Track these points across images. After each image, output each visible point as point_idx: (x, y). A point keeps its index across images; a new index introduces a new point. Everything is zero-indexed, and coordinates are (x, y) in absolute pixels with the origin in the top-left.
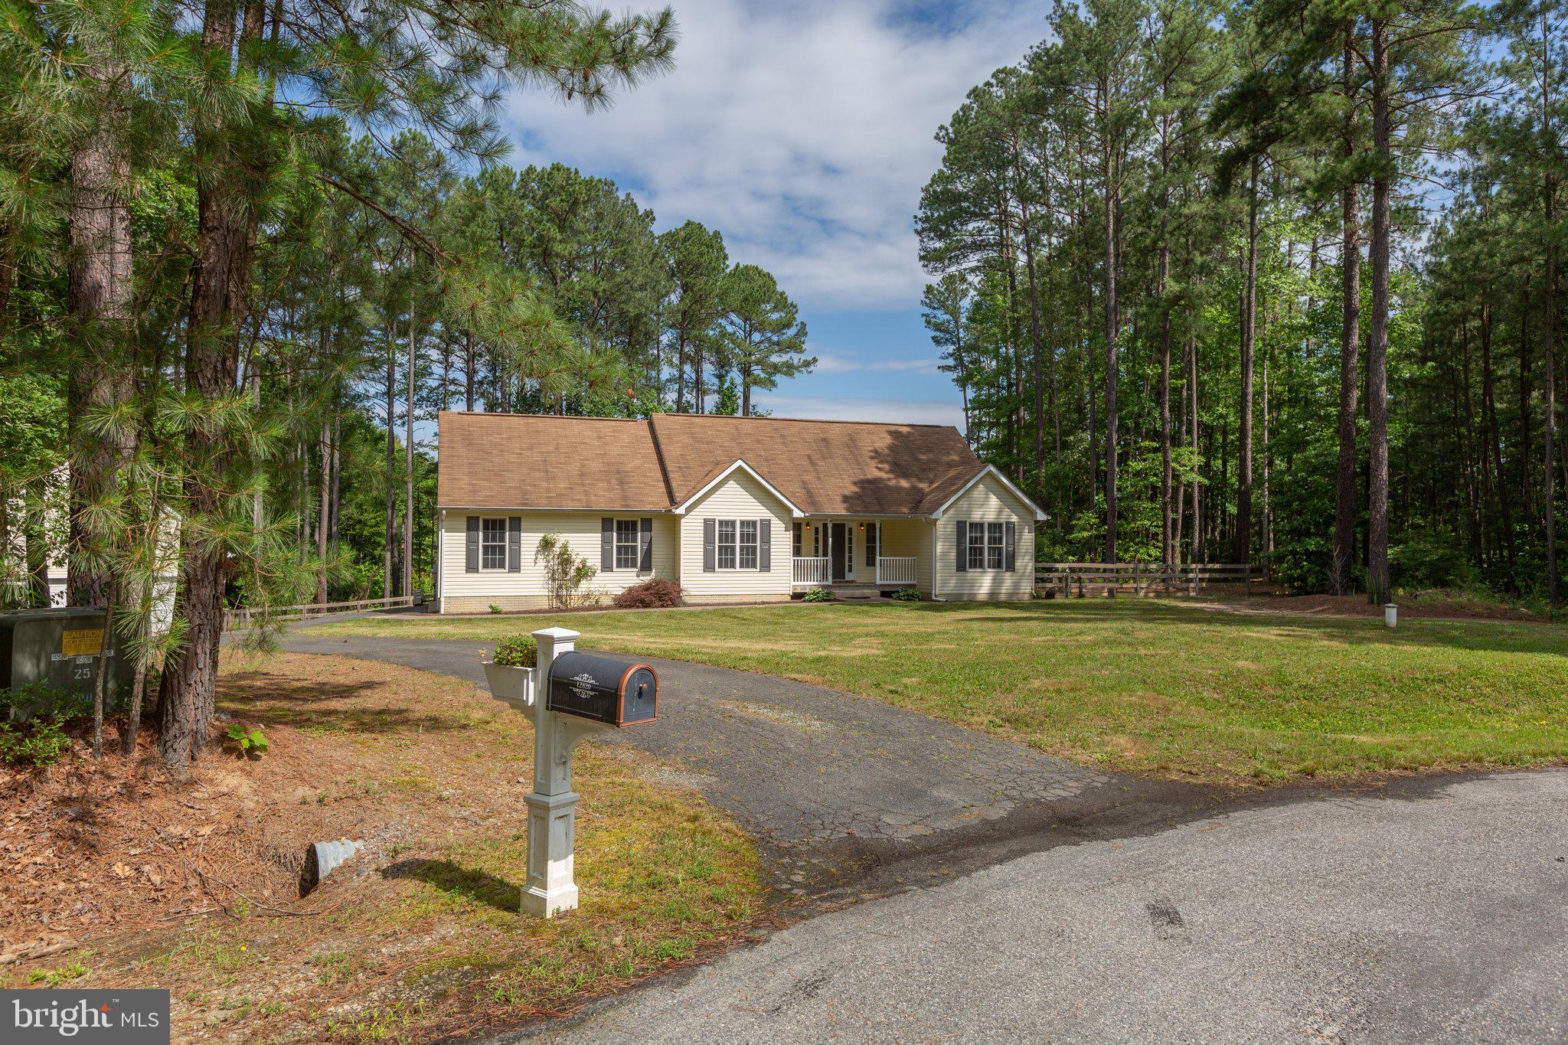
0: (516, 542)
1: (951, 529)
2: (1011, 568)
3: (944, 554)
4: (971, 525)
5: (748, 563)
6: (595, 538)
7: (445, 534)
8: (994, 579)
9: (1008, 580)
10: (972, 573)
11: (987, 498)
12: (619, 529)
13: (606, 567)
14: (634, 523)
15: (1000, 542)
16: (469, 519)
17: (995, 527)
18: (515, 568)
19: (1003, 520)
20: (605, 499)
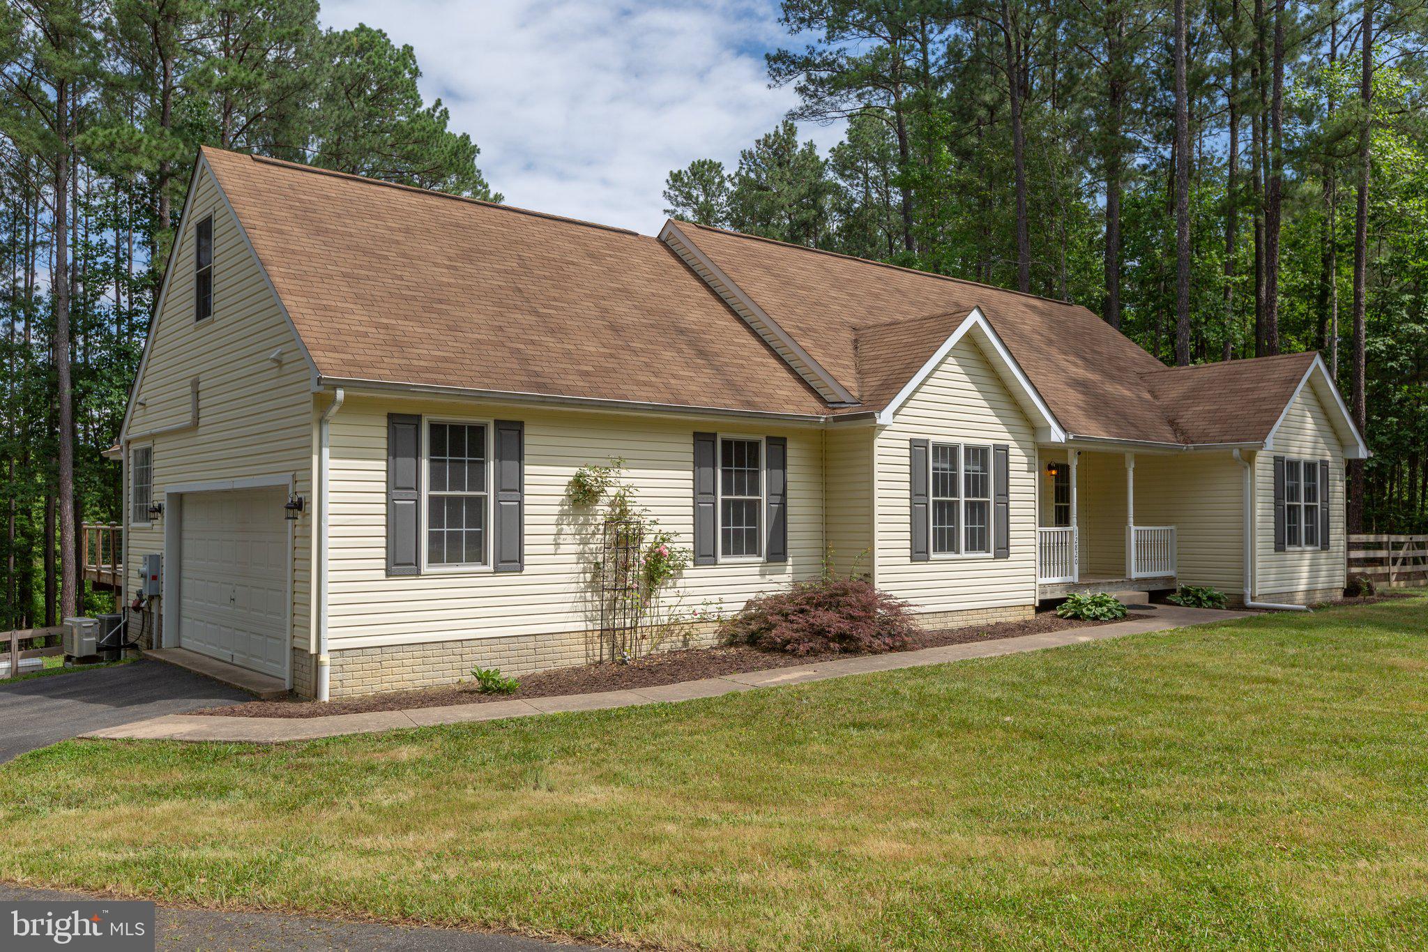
0: (514, 488)
1: (1270, 473)
2: (1326, 543)
3: (1263, 519)
4: (1288, 465)
5: (977, 541)
6: (683, 483)
7: (329, 463)
8: (1311, 565)
9: (1323, 566)
10: (1291, 555)
11: (1303, 417)
12: (725, 458)
13: (704, 556)
14: (756, 446)
15: (1315, 497)
16: (395, 420)
17: (1310, 470)
18: (512, 561)
19: (1318, 458)
20: (698, 385)
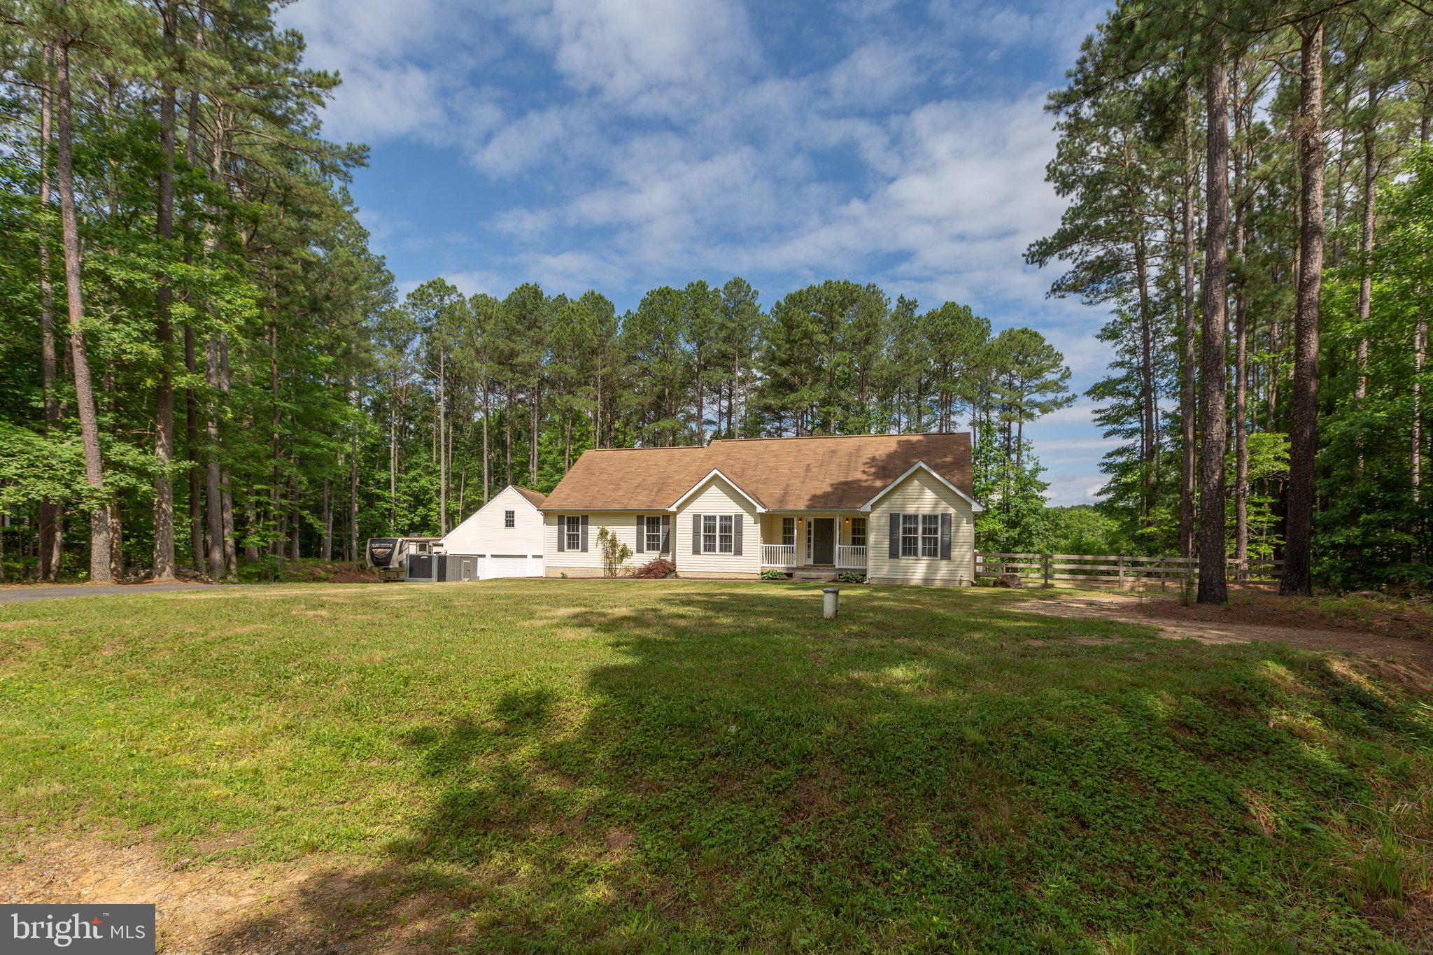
0: (585, 533)
1: (885, 521)
2: (946, 555)
3: (877, 543)
4: (905, 517)
5: (726, 548)
6: (632, 530)
8: (929, 567)
9: (943, 569)
10: (905, 561)
11: (922, 492)
12: (648, 523)
13: (640, 550)
14: (658, 519)
15: (936, 532)
16: (559, 517)
17: (930, 519)
18: (585, 549)
19: (939, 512)
20: (640, 502)
